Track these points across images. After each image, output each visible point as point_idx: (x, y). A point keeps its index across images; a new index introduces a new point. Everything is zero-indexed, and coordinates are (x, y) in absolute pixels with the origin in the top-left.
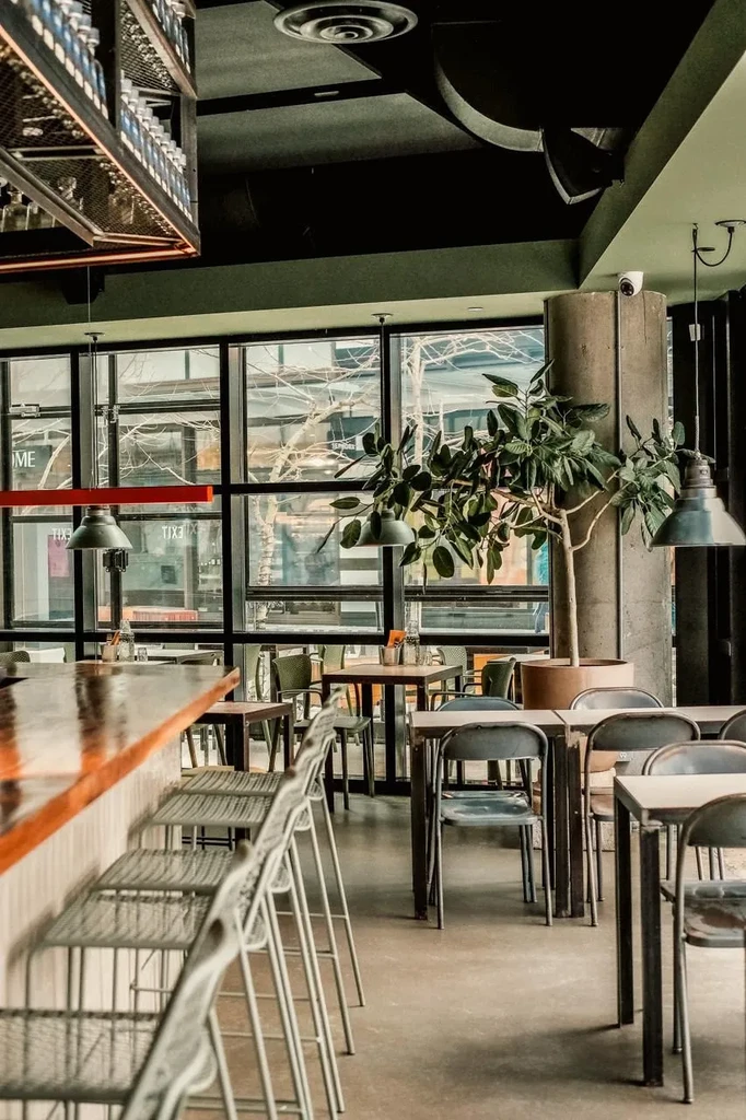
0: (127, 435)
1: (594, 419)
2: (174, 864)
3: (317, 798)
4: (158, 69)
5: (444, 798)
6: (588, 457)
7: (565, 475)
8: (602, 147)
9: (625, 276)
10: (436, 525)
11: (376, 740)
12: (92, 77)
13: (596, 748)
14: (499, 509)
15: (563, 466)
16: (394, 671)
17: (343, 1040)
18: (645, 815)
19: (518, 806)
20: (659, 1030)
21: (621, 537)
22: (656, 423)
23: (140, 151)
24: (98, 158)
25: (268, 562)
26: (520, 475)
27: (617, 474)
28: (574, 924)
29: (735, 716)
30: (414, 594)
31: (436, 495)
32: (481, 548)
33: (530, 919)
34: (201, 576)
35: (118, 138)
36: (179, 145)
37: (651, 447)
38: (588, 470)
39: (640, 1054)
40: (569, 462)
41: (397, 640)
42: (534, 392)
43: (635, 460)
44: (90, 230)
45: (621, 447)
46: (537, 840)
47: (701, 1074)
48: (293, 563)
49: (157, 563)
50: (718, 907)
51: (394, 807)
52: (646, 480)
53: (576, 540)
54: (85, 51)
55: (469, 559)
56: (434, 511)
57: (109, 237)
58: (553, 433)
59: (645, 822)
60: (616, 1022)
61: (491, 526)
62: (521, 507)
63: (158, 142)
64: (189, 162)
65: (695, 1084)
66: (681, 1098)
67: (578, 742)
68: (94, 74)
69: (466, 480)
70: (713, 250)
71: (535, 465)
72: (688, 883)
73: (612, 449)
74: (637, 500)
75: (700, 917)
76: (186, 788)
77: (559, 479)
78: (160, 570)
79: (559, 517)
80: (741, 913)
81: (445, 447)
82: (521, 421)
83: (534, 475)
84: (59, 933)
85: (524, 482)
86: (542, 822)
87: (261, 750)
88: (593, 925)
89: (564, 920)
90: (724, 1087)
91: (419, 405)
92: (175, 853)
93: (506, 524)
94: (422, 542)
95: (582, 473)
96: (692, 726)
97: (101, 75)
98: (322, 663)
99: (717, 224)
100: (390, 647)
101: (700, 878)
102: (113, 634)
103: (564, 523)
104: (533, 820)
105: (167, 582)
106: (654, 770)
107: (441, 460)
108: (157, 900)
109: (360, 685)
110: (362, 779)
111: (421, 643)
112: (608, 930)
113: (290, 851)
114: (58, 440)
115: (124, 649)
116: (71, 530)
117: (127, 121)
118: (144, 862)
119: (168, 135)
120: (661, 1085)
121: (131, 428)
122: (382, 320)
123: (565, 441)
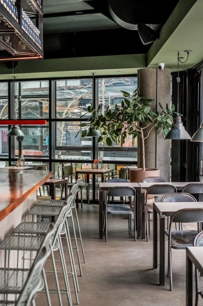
0: (23, 103)
1: (150, 103)
2: (34, 226)
3: (73, 207)
4: (32, 7)
5: (108, 206)
6: (149, 114)
7: (142, 119)
8: (153, 29)
9: (160, 64)
10: (107, 131)
11: (90, 188)
12: (14, 11)
13: (149, 194)
14: (124, 127)
15: (142, 116)
16: (95, 170)
17: (79, 272)
18: (161, 213)
19: (128, 209)
20: (164, 271)
21: (157, 136)
22: (167, 105)
23: (27, 31)
24: (15, 33)
25: (62, 139)
26: (130, 118)
27: (156, 118)
28: (142, 241)
29: (186, 186)
30: (101, 149)
31: (107, 123)
32: (119, 138)
33: (130, 239)
34: (44, 142)
35: (21, 28)
36: (38, 28)
37: (165, 111)
38: (148, 117)
39: (158, 277)
40: (143, 115)
41: (96, 162)
42: (134, 96)
43: (161, 115)
44: (13, 51)
45: (158, 111)
46: (133, 217)
47: (175, 283)
48: (69, 138)
49: (31, 138)
50: (180, 238)
51: (94, 207)
52: (164, 120)
53: (145, 136)
54: (12, 4)
55: (116, 141)
56: (107, 128)
57: (18, 53)
58: (139, 107)
59: (161, 215)
60: (153, 268)
61: (122, 132)
62: (130, 127)
63: (32, 27)
64: (40, 33)
65: (173, 285)
66: (169, 289)
67: (144, 192)
68: (15, 10)
69: (115, 119)
70: (183, 58)
71: (134, 116)
72: (172, 231)
73: (155, 111)
74: (162, 126)
75: (175, 241)
76: (38, 204)
77: (141, 119)
78: (32, 140)
79: (140, 130)
80: (186, 240)
81: (110, 110)
82: (131, 104)
83: (134, 119)
84: (3, 246)
85: (131, 120)
86: (134, 214)
87: (59, 191)
88: (147, 241)
89: (140, 239)
90: (180, 286)
91: (103, 96)
92: (35, 223)
93: (126, 132)
94: (103, 136)
95: (147, 118)
96: (175, 188)
97: (17, 10)
98: (76, 167)
99: (184, 51)
100: (94, 164)
101: (176, 230)
102: (19, 159)
103: (142, 131)
104: (131, 213)
105: (34, 143)
106: (164, 201)
107: (108, 113)
108: (29, 236)
109: (86, 174)
110: (86, 199)
111: (103, 163)
112: (151, 243)
113: (66, 223)
114: (5, 104)
115: (22, 163)
116: (8, 130)
117: (24, 23)
118: (26, 225)
119: (35, 26)
120: (164, 286)
121: (25, 101)
122: (93, 75)
123: (143, 109)
